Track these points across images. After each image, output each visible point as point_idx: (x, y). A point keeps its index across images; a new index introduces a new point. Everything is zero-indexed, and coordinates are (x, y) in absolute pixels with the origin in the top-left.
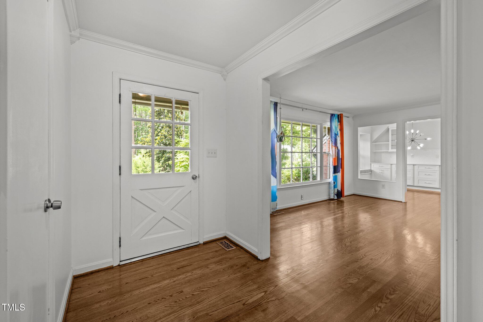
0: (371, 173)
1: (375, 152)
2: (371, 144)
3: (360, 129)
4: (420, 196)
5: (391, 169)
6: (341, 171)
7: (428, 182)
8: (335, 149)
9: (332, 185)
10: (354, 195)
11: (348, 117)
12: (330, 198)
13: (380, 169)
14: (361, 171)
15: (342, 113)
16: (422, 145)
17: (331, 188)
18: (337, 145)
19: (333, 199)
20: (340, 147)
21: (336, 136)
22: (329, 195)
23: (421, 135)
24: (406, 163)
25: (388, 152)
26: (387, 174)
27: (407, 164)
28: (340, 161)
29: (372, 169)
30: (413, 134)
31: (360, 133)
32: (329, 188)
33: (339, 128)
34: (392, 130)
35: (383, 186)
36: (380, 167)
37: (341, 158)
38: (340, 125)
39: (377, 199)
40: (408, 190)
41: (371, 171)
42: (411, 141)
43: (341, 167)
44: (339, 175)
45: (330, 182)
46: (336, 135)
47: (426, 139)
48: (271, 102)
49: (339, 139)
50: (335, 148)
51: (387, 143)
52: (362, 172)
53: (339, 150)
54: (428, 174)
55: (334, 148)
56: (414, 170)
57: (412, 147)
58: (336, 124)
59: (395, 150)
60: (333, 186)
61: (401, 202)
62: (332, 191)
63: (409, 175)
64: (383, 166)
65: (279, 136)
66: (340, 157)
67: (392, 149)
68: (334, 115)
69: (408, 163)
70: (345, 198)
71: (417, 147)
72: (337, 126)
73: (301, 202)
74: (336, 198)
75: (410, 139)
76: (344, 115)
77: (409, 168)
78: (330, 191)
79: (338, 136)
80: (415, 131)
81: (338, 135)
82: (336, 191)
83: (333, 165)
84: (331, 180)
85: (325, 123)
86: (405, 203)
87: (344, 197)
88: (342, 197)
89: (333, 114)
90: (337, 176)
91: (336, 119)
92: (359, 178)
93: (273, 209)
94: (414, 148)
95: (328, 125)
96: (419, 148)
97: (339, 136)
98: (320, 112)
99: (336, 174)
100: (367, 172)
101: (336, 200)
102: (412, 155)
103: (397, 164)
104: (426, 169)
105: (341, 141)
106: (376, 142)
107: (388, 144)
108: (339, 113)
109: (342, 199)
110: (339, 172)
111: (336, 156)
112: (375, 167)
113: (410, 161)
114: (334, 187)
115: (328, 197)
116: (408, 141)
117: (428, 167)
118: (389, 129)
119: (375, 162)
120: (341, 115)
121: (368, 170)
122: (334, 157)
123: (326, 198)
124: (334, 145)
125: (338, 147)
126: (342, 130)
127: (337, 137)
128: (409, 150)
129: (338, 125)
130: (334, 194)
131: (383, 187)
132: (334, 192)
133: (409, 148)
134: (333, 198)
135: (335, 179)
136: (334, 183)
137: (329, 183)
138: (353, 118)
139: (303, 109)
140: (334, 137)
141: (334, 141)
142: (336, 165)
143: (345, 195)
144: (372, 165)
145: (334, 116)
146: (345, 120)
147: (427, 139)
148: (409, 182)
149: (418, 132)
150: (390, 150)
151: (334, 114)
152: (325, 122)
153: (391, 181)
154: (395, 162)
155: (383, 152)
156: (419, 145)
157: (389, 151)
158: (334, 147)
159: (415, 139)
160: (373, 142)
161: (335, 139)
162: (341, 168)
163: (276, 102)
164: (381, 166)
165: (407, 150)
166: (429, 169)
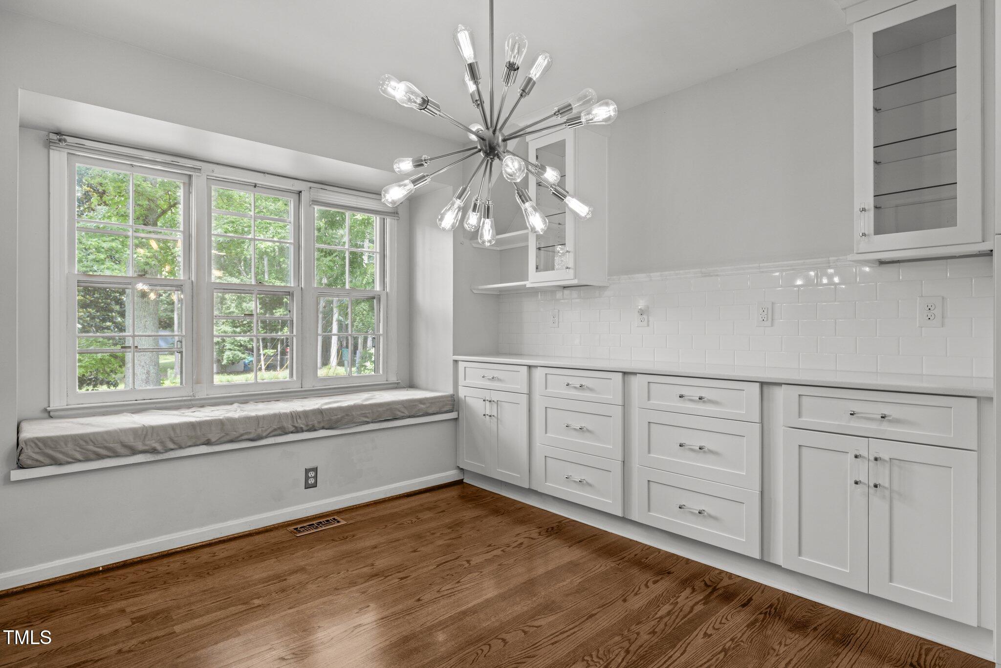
5: (530, 394)
13: (489, 395)
29: (462, 393)
41: (453, 404)
64: (499, 375)
112: (471, 383)
144: (463, 367)
150: (534, 278)
157: (528, 284)
164: (493, 374)
166: (701, 408)
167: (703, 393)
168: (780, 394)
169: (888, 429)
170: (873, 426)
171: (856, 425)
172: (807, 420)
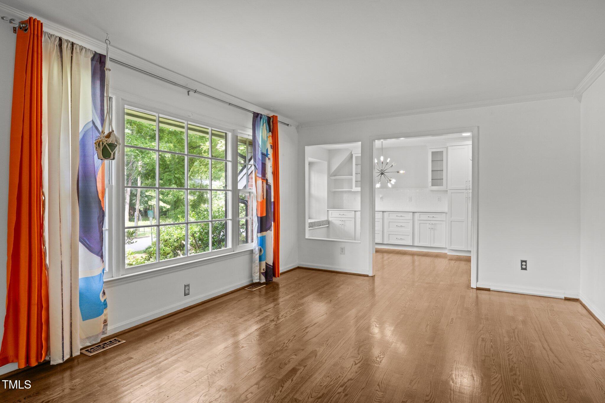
0: (328, 225)
1: (335, 192)
2: (328, 178)
3: (308, 149)
4: (391, 261)
5: (355, 218)
6: (273, 228)
7: (399, 237)
8: (263, 184)
9: (257, 254)
10: (299, 268)
11: (288, 125)
12: (252, 281)
13: (340, 219)
14: (310, 223)
15: (276, 115)
16: (393, 181)
17: (254, 262)
18: (266, 175)
19: (259, 284)
20: (271, 181)
21: (265, 158)
22: (251, 276)
23: (392, 165)
24: (375, 209)
25: (350, 192)
26: (349, 226)
27: (375, 211)
28: (273, 207)
29: (330, 219)
30: (382, 163)
31: (308, 159)
32: (252, 261)
33: (270, 143)
34: (356, 157)
35: (342, 250)
36: (340, 216)
37: (274, 202)
38: (272, 137)
39: (333, 274)
40: (377, 251)
41: (328, 222)
42: (381, 175)
43: (273, 218)
44: (270, 234)
45: (253, 250)
46: (264, 155)
47: (398, 172)
48: (82, 49)
49: (270, 163)
50: (263, 182)
51: (350, 177)
52: (312, 225)
53: (270, 186)
54: (399, 224)
55: (260, 182)
56: (383, 219)
57: (381, 183)
58: (263, 134)
59: (359, 189)
60: (257, 257)
61: (367, 276)
62: (256, 268)
63: (378, 227)
64: (344, 214)
65: (101, 143)
66: (272, 200)
67: (356, 186)
68: (259, 116)
69: (376, 209)
70: (281, 277)
71: (388, 185)
72: (266, 139)
73: (184, 302)
74: (263, 280)
75: (379, 172)
76: (279, 119)
77: (378, 216)
78: (253, 267)
79: (267, 158)
80: (386, 159)
81: (267, 156)
82: (264, 267)
83: (259, 216)
84: (254, 245)
85: (244, 130)
86: (373, 277)
87: (278, 276)
88: (275, 276)
89: (258, 114)
90: (265, 236)
91: (265, 124)
92: (307, 237)
93: (90, 337)
94: (384, 186)
95: (248, 134)
96: (389, 185)
97: (269, 159)
98: (230, 104)
99: (264, 233)
100: (322, 225)
101: (263, 284)
102: (381, 196)
103: (362, 211)
104: (398, 218)
105: (274, 169)
106: (335, 176)
107: (352, 179)
108: (271, 114)
109: (275, 280)
110: (269, 228)
111: (263, 198)
112: (334, 216)
113: (379, 206)
114: (261, 259)
115: (250, 279)
116: (376, 173)
117: (400, 215)
118: (352, 154)
119: (334, 207)
120: (275, 117)
121: (324, 221)
122: (260, 200)
123: (244, 282)
124: (260, 176)
125: (267, 180)
126: (275, 147)
127: (265, 160)
128: (378, 188)
129: (267, 137)
130: (261, 273)
131: (342, 252)
132: (260, 269)
133: (378, 186)
134: (258, 281)
135: (262, 242)
136: (260, 250)
137: (252, 252)
138: (297, 128)
139: (188, 92)
140: (261, 159)
141: (261, 169)
142: (265, 215)
143: (280, 272)
144: (330, 212)
145: (261, 118)
146: (281, 129)
147: (400, 172)
148: (378, 240)
149: (388, 161)
150: (355, 189)
151: (261, 115)
152: (244, 127)
153: (355, 240)
154: (359, 208)
155: (346, 192)
156: (390, 181)
157: (352, 190)
158: (260, 179)
159: (385, 172)
160: (331, 176)
161: (262, 163)
162: (274, 221)
163: (100, 54)
164: (342, 214)
165: (375, 188)
166: (401, 218)
167: (401, 215)
168: (416, 214)
169: (434, 219)
170: (432, 219)
171: (429, 219)
172: (421, 219)
